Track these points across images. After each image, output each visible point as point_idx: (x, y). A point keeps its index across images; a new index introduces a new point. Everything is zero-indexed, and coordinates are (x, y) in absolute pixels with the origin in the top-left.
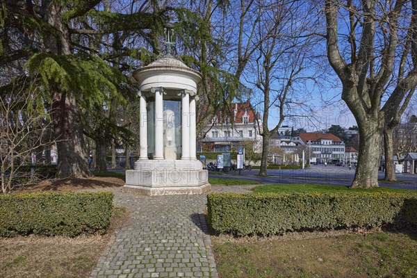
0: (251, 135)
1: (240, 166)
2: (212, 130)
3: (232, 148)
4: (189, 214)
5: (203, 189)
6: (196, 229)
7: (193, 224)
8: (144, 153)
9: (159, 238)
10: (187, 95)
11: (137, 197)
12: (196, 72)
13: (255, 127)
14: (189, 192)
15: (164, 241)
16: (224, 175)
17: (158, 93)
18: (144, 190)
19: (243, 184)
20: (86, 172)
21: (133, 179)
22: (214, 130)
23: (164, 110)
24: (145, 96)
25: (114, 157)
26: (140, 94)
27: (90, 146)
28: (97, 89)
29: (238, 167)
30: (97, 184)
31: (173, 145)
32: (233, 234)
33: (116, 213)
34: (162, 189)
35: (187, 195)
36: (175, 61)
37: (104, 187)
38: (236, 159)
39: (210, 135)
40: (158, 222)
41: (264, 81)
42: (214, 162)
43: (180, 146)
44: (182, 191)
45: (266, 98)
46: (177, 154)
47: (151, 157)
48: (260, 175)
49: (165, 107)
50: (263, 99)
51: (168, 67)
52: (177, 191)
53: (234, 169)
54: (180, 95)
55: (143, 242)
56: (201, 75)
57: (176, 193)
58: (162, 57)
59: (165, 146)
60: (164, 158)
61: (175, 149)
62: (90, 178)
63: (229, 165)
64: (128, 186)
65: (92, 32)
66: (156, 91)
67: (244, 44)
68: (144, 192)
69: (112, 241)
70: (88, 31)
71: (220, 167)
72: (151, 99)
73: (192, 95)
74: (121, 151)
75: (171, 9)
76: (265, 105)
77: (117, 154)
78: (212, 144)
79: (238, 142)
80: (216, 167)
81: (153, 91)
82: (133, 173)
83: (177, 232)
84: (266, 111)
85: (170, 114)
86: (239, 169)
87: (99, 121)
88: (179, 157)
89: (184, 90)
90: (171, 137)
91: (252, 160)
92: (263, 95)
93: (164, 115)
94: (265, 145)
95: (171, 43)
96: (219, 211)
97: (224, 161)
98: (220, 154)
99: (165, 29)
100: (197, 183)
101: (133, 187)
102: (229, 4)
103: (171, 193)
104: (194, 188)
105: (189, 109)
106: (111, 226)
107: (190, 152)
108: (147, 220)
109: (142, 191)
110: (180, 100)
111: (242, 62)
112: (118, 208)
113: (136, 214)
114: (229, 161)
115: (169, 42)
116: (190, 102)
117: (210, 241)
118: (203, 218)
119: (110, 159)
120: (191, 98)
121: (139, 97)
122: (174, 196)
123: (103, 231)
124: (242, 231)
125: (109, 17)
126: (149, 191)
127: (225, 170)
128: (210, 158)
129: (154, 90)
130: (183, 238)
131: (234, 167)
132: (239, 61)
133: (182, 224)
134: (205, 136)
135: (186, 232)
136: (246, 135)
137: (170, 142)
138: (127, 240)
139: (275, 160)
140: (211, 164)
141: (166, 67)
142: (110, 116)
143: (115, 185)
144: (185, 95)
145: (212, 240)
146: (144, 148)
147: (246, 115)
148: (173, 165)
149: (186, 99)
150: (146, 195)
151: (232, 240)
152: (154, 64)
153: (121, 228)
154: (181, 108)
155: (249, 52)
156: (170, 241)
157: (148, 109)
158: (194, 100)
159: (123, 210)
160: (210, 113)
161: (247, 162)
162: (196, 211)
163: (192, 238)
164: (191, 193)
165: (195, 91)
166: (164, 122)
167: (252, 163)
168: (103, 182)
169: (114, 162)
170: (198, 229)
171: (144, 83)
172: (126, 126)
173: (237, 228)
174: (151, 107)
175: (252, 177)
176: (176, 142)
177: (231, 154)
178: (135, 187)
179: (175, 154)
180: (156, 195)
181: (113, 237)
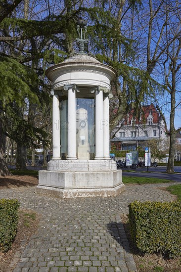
0: (155, 135)
1: (148, 163)
2: (120, 131)
3: (139, 147)
4: (106, 223)
5: (118, 191)
6: (115, 245)
7: (111, 238)
8: (57, 153)
9: (71, 258)
10: (101, 92)
11: (49, 199)
12: (110, 68)
13: (159, 128)
14: (103, 194)
15: (77, 263)
16: (133, 172)
17: (70, 91)
18: (57, 192)
19: (155, 182)
20: (5, 171)
21: (45, 180)
22: (122, 131)
23: (77, 108)
24: (58, 94)
25: (33, 156)
26: (52, 93)
27: (14, 146)
28: (7, 87)
29: (146, 165)
30: (13, 184)
31: (86, 144)
32: (163, 254)
33: (24, 221)
34: (76, 190)
35: (101, 197)
36: (88, 57)
37: (18, 186)
38: (145, 157)
39: (118, 135)
40: (71, 234)
41: (170, 84)
42: (122, 159)
43: (93, 146)
44: (96, 193)
45: (173, 99)
46: (90, 154)
47: (64, 157)
48: (167, 172)
49: (79, 105)
50: (169, 100)
51: (81, 63)
52: (91, 193)
53: (141, 166)
54: (93, 92)
55: (51, 263)
56: (115, 71)
57: (90, 196)
58: (75, 54)
59: (78, 146)
60: (77, 158)
61: (88, 149)
62: (7, 177)
63: (136, 163)
64: (40, 187)
65: (10, 38)
66: (69, 88)
67: (153, 47)
68: (56, 194)
69: (15, 261)
70: (7, 38)
71: (129, 164)
72: (63, 98)
73: (107, 91)
74: (40, 150)
75: (84, 9)
76: (172, 105)
77: (36, 153)
78: (120, 143)
79: (143, 141)
80: (125, 164)
81: (65, 89)
82: (46, 173)
83: (93, 249)
84: (173, 110)
85: (83, 114)
86: (148, 166)
87: (16, 122)
88: (93, 156)
89: (97, 87)
90: (84, 136)
91: (157, 157)
92: (170, 96)
93: (77, 114)
94: (171, 143)
95: (84, 40)
96: (145, 226)
97: (132, 159)
98: (128, 152)
99: (78, 26)
100: (112, 185)
101: (45, 188)
102: (141, 4)
103: (84, 195)
104: (109, 189)
105: (103, 107)
106: (17, 239)
107: (104, 151)
108: (58, 231)
109: (54, 192)
110: (93, 97)
111: (151, 64)
112: (27, 215)
113: (46, 222)
114: (136, 159)
115: (82, 40)
116: (104, 99)
117: (134, 263)
118: (121, 229)
119: (30, 158)
120: (105, 95)
121: (52, 96)
122: (87, 199)
123: (5, 248)
124: (175, 252)
125: (24, 22)
126: (62, 193)
127: (133, 167)
128: (118, 156)
129: (67, 87)
130: (100, 258)
131: (141, 164)
132: (148, 62)
133: (98, 237)
134: (114, 136)
135: (103, 249)
136: (151, 135)
137: (83, 142)
138: (33, 259)
139: (178, 157)
140: (120, 161)
141: (79, 63)
142: (29, 119)
143: (30, 184)
144: (99, 92)
145: (136, 262)
146: (56, 147)
147: (150, 117)
148: (86, 166)
149: (99, 97)
150: (59, 197)
151: (162, 262)
152: (67, 61)
153: (28, 241)
154: (95, 106)
155: (157, 55)
156: (85, 263)
157: (61, 108)
158: (107, 98)
159: (33, 216)
160: (120, 113)
161: (153, 159)
162: (113, 219)
163: (112, 259)
164: (105, 195)
165: (109, 87)
166: (77, 120)
167: (157, 160)
168: (18, 181)
169: (33, 160)
170: (118, 245)
171: (57, 81)
172: (43, 127)
173: (169, 248)
174: (65, 106)
175: (159, 174)
176: (89, 142)
177: (139, 152)
178: (48, 188)
179: (88, 154)
180: (68, 197)
181: (17, 255)
